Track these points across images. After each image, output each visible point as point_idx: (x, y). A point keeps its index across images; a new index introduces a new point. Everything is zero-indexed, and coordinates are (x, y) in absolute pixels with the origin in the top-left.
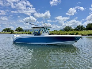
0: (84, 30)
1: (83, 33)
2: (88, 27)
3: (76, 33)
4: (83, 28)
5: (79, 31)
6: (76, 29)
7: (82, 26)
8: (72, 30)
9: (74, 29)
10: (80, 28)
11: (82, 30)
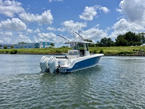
0: (112, 46)
1: (110, 51)
2: (118, 40)
3: (99, 51)
4: (110, 43)
5: (104, 47)
6: (99, 45)
7: (109, 38)
8: (93, 46)
9: (96, 45)
10: (106, 43)
11: (109, 45)
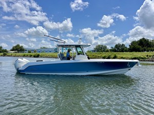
0: (126, 51)
2: (132, 46)
3: (113, 56)
4: (124, 49)
5: (118, 53)
6: (113, 50)
7: (123, 44)
8: (107, 51)
9: (111, 50)
10: (120, 48)
11: (122, 51)
